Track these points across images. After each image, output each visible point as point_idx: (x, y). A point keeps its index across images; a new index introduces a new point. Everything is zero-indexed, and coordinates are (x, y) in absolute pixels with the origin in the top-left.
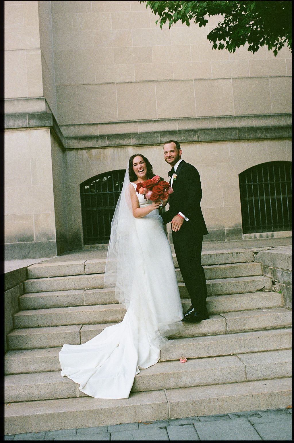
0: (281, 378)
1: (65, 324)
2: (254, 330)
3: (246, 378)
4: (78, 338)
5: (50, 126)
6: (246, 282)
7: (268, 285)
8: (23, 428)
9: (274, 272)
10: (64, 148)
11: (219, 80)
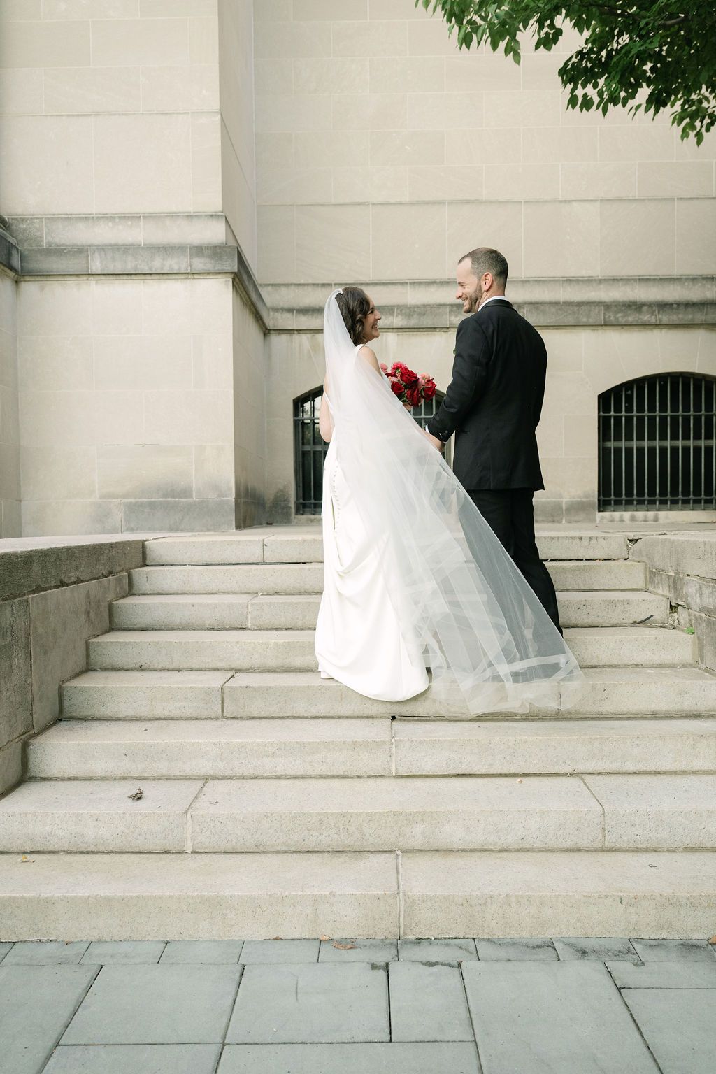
0: (693, 850)
1: (198, 667)
2: (625, 716)
3: (603, 842)
4: (216, 703)
5: (232, 273)
6: (609, 601)
7: (661, 612)
8: (36, 928)
9: (676, 584)
10: (267, 329)
11: (574, 203)
